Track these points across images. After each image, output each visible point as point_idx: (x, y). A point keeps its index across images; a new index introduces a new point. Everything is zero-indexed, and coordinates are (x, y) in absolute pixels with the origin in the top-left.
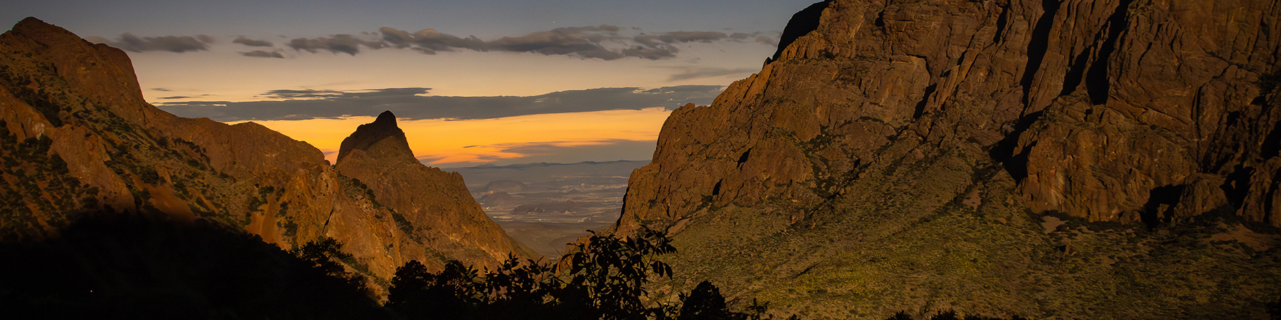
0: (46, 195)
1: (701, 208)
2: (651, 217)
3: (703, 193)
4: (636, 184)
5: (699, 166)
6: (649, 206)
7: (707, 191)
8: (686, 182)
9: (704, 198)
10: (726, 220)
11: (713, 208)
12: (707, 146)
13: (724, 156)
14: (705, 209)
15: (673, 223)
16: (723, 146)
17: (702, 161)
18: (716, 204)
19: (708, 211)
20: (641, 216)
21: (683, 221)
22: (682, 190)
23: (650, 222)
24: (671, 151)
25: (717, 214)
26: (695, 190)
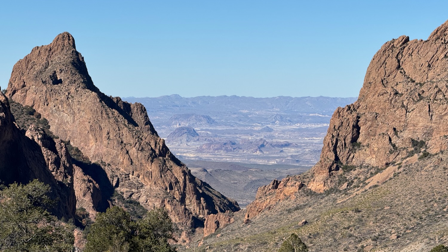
1: (411, 154)
2: (354, 162)
3: (415, 138)
4: (337, 124)
5: (411, 107)
6: (351, 151)
7: (419, 136)
8: (396, 125)
9: (417, 144)
10: (440, 169)
11: (426, 155)
12: (421, 85)
13: (440, 96)
14: (416, 156)
15: (379, 170)
16: (440, 86)
17: (415, 102)
18: (428, 151)
19: (420, 158)
20: (343, 160)
21: (391, 167)
22: (391, 133)
23: (353, 168)
24: (380, 89)
25: (429, 163)
26: (406, 134)
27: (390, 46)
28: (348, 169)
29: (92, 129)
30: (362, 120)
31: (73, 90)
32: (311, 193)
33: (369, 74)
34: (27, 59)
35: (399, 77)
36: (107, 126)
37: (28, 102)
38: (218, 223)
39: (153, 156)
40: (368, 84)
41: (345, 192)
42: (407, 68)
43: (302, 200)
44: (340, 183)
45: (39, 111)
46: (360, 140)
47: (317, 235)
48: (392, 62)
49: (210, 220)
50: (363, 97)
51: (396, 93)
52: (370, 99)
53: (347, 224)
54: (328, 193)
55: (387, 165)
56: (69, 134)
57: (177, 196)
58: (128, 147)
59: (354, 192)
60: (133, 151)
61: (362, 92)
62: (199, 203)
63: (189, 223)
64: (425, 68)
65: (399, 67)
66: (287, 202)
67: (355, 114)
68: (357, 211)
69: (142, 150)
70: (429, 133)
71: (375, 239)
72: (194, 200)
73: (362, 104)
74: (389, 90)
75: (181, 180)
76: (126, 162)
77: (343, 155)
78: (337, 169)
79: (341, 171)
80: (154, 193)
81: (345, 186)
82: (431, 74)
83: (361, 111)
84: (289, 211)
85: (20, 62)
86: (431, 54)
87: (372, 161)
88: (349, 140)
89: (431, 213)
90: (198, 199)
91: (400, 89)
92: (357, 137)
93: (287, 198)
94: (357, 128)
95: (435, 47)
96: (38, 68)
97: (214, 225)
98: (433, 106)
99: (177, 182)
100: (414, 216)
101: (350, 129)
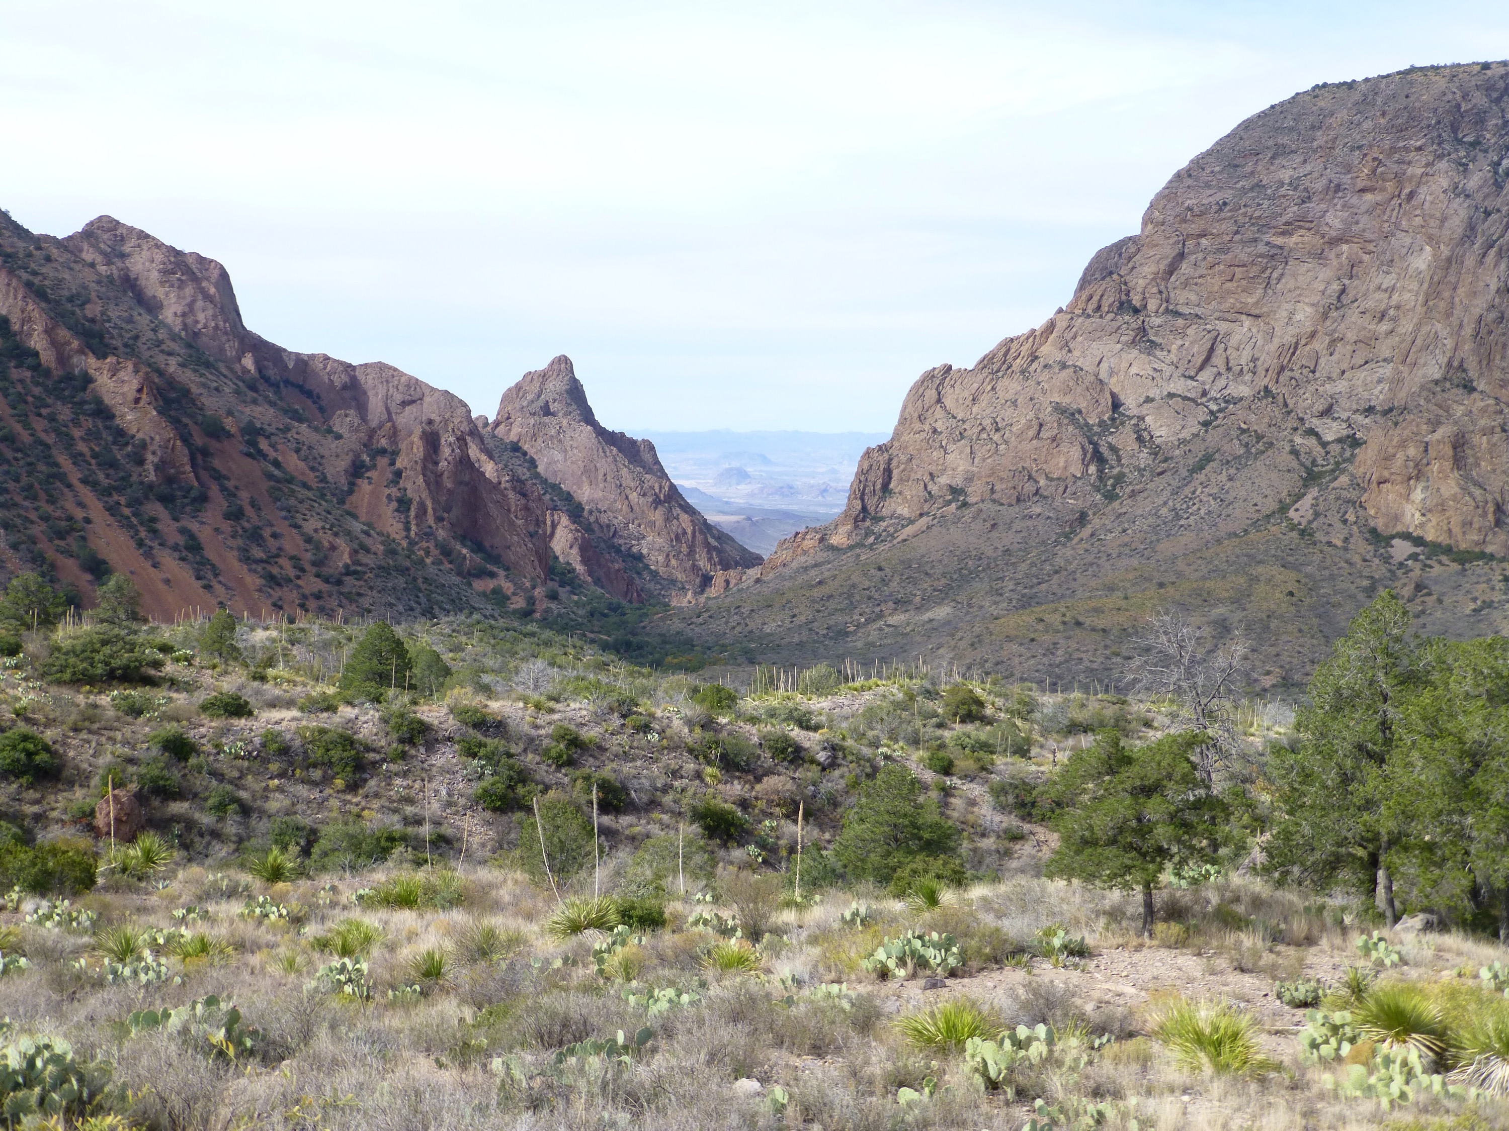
0: (82, 447)
1: (949, 503)
2: (885, 512)
3: (954, 484)
4: (866, 467)
5: (951, 447)
6: (883, 498)
7: (958, 482)
8: (932, 468)
9: (955, 491)
10: (979, 521)
11: (965, 504)
12: (964, 421)
13: (984, 436)
14: (954, 505)
15: (911, 522)
16: (984, 423)
17: (955, 442)
18: (968, 499)
19: (958, 508)
20: (871, 510)
21: (924, 519)
22: (927, 478)
23: (882, 519)
24: (917, 426)
25: (968, 513)
26: (944, 480)
27: (929, 376)
28: (877, 519)
29: (586, 471)
30: (894, 463)
31: (565, 423)
32: (833, 548)
33: (905, 408)
34: (518, 387)
35: (939, 412)
36: (604, 465)
37: (513, 437)
38: (727, 582)
39: (657, 502)
40: (903, 421)
41: (871, 547)
42: (948, 402)
43: (821, 556)
44: (867, 535)
45: (526, 447)
46: (892, 486)
47: (830, 597)
48: (931, 394)
49: (719, 576)
50: (897, 435)
51: (935, 431)
52: (905, 438)
53: (867, 584)
54: (851, 548)
55: (921, 515)
56: (560, 475)
57: (684, 549)
58: (628, 491)
59: (881, 547)
60: (634, 496)
61: (896, 429)
62: (710, 559)
63: (698, 580)
64: (968, 402)
65: (939, 401)
66: (803, 559)
67: (886, 455)
68: (880, 569)
69: (644, 495)
70: (969, 479)
71: (897, 602)
72: (704, 554)
73: (896, 444)
74: (927, 427)
75: (689, 531)
76: (625, 509)
77: (871, 503)
78: (864, 520)
79: (868, 523)
80: (657, 546)
81: (871, 539)
82: (975, 409)
83: (893, 451)
84: (806, 569)
85: (510, 390)
86: (976, 386)
87: (904, 511)
88: (878, 486)
89: (964, 572)
90: (709, 552)
91: (939, 426)
92: (889, 482)
93: (805, 552)
94: (888, 472)
95: (981, 377)
96: (530, 397)
97: (723, 584)
98: (976, 447)
99: (685, 533)
100: (944, 575)
101: (880, 473)
